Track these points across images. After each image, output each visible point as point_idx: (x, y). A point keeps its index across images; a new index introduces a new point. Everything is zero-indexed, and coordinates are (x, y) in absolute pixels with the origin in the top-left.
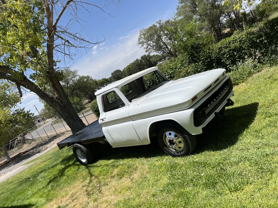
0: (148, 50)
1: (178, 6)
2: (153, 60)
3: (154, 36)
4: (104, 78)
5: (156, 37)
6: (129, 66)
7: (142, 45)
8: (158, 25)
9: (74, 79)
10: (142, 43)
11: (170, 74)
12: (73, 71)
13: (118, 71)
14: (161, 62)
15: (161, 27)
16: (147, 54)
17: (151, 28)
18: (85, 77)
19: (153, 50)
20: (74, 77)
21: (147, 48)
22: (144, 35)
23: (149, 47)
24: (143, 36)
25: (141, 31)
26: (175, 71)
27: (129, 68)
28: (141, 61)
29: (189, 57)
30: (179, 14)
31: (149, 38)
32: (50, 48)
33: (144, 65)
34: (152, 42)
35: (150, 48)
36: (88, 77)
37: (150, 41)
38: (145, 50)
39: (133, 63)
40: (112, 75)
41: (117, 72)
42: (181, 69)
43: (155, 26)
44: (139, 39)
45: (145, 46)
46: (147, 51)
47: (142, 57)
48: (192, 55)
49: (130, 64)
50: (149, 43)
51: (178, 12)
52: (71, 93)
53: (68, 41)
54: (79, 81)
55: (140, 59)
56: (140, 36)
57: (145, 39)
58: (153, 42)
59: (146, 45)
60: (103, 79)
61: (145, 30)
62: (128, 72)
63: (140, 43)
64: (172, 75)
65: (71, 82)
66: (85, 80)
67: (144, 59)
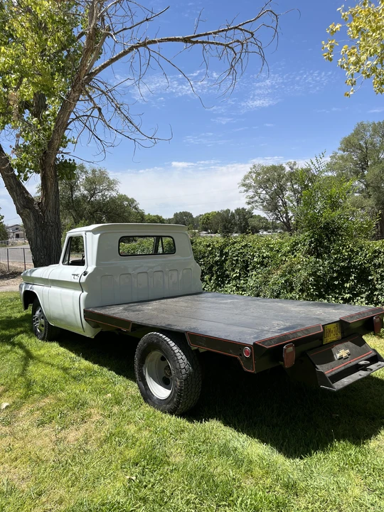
0: (253, 202)
1: (336, 153)
2: (253, 222)
3: (273, 184)
4: (160, 215)
5: (275, 186)
6: (209, 214)
7: (245, 189)
8: (288, 169)
9: (106, 193)
10: (248, 187)
11: (263, 258)
12: (111, 178)
13: (188, 215)
14: (265, 233)
15: (291, 174)
16: (248, 207)
17: (274, 168)
18: (127, 199)
19: (261, 207)
20: (108, 190)
21: (252, 198)
22: (259, 174)
23: (257, 198)
24: (254, 176)
25: (255, 166)
26: (274, 256)
27: (208, 218)
28: (233, 215)
29: (311, 242)
30: (330, 167)
31: (263, 184)
33: (236, 224)
34: (264, 192)
35: (256, 201)
36: (133, 201)
37: (261, 189)
38: (247, 200)
39: (218, 213)
40: (175, 215)
41: (186, 216)
42: (286, 256)
43: (283, 169)
44: (246, 178)
45: (251, 193)
46: (249, 203)
47: (238, 211)
48: (319, 242)
49: (213, 213)
50: (259, 191)
51: (331, 163)
52: (90, 213)
53: (100, 109)
54: (113, 200)
55: (234, 212)
56: (250, 173)
57: (256, 181)
58: (267, 193)
59: (253, 193)
60: (157, 216)
61: (263, 168)
62: (203, 223)
63: (244, 185)
64: (266, 261)
65: (98, 197)
66: (126, 203)
67: (239, 214)
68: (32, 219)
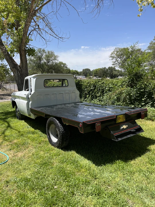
0: (115, 64)
1: (152, 42)
2: (115, 73)
3: (124, 56)
4: (77, 70)
5: (125, 57)
6: (97, 69)
7: (112, 58)
8: (130, 50)
9: (54, 61)
10: (113, 57)
12: (56, 55)
13: (88, 70)
15: (132, 52)
16: (113, 66)
17: (124, 49)
18: (63, 64)
19: (119, 66)
20: (54, 60)
21: (115, 62)
22: (118, 52)
23: (117, 62)
24: (116, 52)
25: (116, 48)
26: (114, 87)
27: (97, 71)
28: (107, 70)
29: (129, 81)
30: (149, 48)
31: (119, 56)
32: (27, 26)
33: (108, 74)
34: (120, 60)
35: (116, 64)
36: (65, 64)
37: (119, 59)
38: (113, 63)
39: (101, 69)
40: (83, 70)
41: (87, 70)
42: (119, 87)
43: (128, 49)
44: (112, 54)
45: (114, 60)
46: (113, 65)
47: (109, 68)
48: (132, 81)
49: (99, 69)
50: (118, 59)
51: (150, 46)
52: (47, 69)
53: (38, 26)
54: (56, 64)
55: (108, 68)
56: (114, 51)
57: (116, 55)
58: (121, 60)
59: (115, 60)
60: (76, 70)
61: (119, 49)
62: (95, 73)
63: (111, 57)
64: (111, 89)
65: (50, 63)
66: (62, 65)
67: (110, 69)
68: (16, 72)
